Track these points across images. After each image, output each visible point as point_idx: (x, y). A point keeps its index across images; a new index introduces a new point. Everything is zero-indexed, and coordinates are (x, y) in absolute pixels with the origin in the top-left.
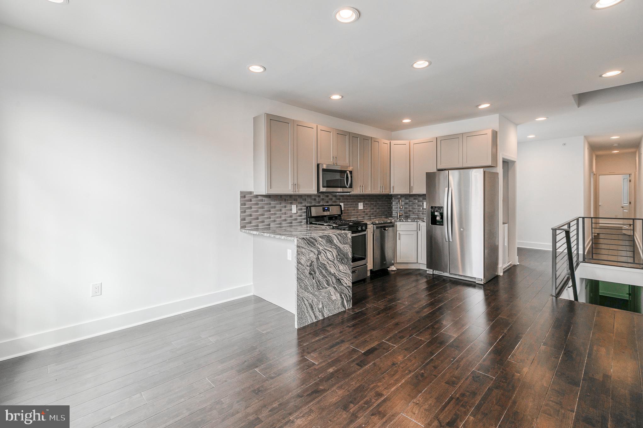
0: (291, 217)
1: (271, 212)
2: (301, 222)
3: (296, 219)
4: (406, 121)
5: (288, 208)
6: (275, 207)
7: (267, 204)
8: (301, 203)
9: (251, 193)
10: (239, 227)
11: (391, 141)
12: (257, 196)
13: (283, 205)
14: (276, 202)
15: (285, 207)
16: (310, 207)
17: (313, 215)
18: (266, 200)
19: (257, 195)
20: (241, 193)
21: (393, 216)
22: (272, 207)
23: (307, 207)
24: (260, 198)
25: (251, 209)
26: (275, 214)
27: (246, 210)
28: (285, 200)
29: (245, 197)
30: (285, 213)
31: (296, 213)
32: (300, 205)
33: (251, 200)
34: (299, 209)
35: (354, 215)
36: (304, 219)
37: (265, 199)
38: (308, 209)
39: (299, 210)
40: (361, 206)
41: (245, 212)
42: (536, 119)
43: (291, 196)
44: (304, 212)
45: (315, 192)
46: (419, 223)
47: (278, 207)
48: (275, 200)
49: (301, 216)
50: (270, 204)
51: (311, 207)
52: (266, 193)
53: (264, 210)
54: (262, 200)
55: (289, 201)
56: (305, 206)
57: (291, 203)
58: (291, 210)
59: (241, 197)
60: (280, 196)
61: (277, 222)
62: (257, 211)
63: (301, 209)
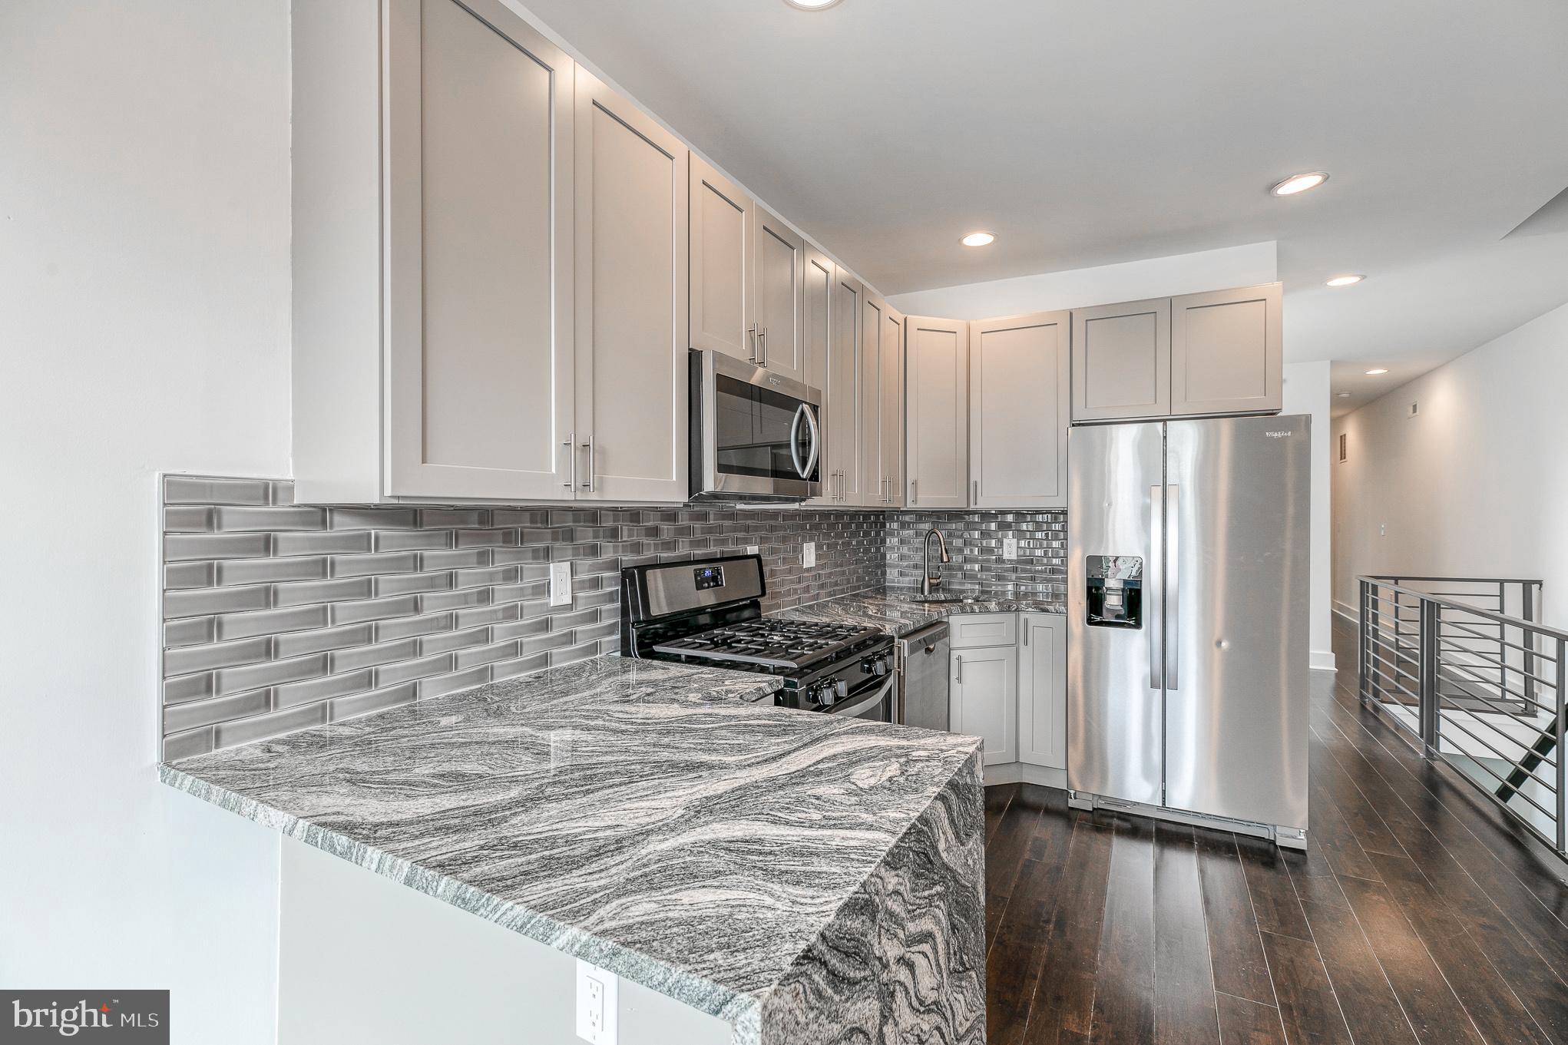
0: (545, 625)
1: (427, 614)
2: (594, 649)
3: (570, 638)
4: (978, 239)
5: (528, 581)
6: (451, 581)
7: (396, 564)
8: (594, 551)
9: (267, 492)
10: (153, 753)
11: (909, 317)
12: (320, 515)
13: (501, 562)
14: (453, 552)
15: (512, 575)
16: (643, 569)
17: (655, 611)
18: (394, 540)
19: (323, 509)
20: (173, 486)
21: (887, 584)
22: (432, 584)
23: (627, 575)
24: (343, 526)
25: (267, 605)
26: (451, 622)
27: (226, 617)
28: (508, 537)
29: (210, 519)
30: (511, 613)
31: (570, 607)
32: (589, 562)
33: (267, 545)
34: (583, 582)
35: (788, 593)
36: (610, 630)
37: (382, 533)
38: (634, 580)
39: (582, 588)
40: (809, 556)
41: (212, 628)
42: (1331, 280)
43: (541, 515)
44: (610, 598)
45: (675, 494)
46: (1023, 616)
47: (470, 578)
48: (452, 539)
49: (594, 616)
50: (418, 563)
51: (649, 573)
52: (388, 492)
53: (373, 601)
54: (362, 542)
55: (532, 541)
56: (613, 565)
57: (547, 555)
58: (543, 589)
59: (174, 521)
60: (475, 516)
61: (464, 669)
62: (320, 616)
63: (596, 583)
